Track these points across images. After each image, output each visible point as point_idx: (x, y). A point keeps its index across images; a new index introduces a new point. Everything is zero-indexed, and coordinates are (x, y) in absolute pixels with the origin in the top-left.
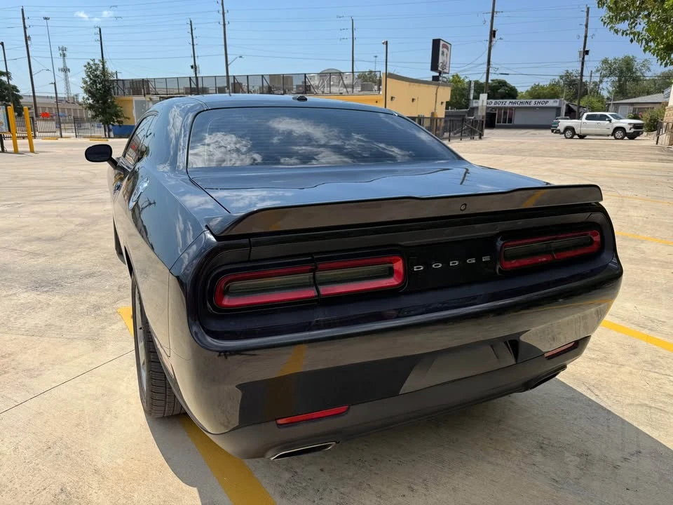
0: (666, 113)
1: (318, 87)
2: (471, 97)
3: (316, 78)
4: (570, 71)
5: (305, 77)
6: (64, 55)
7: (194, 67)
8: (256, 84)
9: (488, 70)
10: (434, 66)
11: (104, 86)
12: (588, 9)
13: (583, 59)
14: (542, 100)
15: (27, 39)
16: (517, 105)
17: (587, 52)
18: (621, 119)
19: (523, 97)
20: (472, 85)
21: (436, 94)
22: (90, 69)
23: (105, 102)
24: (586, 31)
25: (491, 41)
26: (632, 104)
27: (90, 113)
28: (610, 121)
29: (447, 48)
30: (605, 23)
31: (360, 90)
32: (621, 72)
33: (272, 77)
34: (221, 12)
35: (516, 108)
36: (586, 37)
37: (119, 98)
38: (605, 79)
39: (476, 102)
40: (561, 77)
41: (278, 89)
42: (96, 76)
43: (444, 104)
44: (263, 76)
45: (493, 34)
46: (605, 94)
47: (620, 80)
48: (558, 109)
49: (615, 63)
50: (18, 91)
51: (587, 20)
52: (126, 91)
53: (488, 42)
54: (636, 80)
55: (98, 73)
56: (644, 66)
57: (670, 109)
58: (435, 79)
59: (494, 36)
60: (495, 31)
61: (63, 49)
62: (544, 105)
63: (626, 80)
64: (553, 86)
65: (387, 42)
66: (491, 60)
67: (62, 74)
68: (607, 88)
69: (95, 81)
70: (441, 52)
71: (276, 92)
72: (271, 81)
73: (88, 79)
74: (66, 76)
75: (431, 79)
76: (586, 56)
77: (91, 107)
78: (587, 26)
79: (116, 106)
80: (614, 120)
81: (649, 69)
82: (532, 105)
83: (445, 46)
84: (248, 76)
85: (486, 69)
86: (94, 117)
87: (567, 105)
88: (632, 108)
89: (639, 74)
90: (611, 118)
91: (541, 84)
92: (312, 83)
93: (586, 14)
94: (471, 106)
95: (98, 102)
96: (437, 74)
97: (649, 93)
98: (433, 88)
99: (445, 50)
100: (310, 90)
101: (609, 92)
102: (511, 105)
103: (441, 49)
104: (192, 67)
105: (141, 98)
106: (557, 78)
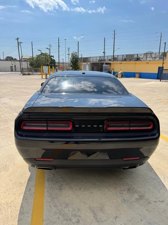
1: (142, 58)
3: (142, 55)
5: (138, 55)
6: (69, 50)
7: (104, 53)
11: (75, 60)
15: (59, 46)
22: (73, 55)
23: (75, 64)
27: (71, 68)
31: (159, 59)
33: (127, 55)
34: (114, 34)
37: (79, 63)
41: (128, 59)
42: (74, 57)
44: (123, 55)
50: (55, 61)
52: (82, 61)
55: (75, 56)
61: (69, 48)
65: (165, 43)
67: (68, 55)
69: (73, 58)
71: (127, 60)
72: (126, 57)
73: (71, 58)
74: (69, 56)
77: (71, 66)
79: (78, 66)
84: (118, 55)
86: (72, 69)
92: (140, 57)
95: (73, 64)
100: (139, 59)
104: (103, 52)
105: (85, 63)
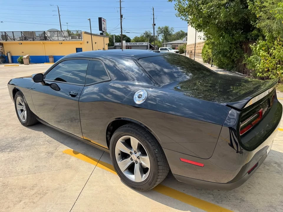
0: (187, 47)
2: (114, 42)
4: (147, 31)
8: (18, 36)
9: (122, 31)
10: (101, 29)
12: (153, 8)
13: (154, 27)
14: (141, 43)
16: (132, 45)
17: (155, 25)
18: (171, 50)
19: (133, 42)
20: (114, 37)
21: (104, 40)
24: (154, 17)
25: (121, 19)
26: (171, 44)
28: (168, 50)
29: (105, 21)
30: (177, 16)
32: (165, 32)
35: (132, 46)
36: (154, 19)
38: (160, 35)
39: (116, 44)
40: (144, 34)
41: (29, 38)
43: (107, 45)
44: (21, 32)
45: (121, 16)
46: (161, 40)
47: (165, 35)
48: (147, 46)
49: (162, 28)
51: (153, 12)
53: (120, 20)
54: (170, 35)
56: (172, 30)
57: (188, 46)
58: (101, 34)
59: (122, 17)
60: (122, 15)
62: (142, 45)
63: (167, 35)
64: (142, 37)
65: (90, 19)
66: (122, 27)
68: (161, 38)
70: (102, 23)
75: (99, 34)
76: (155, 26)
78: (153, 14)
80: (169, 50)
81: (173, 31)
82: (138, 45)
83: (104, 21)
84: (13, 32)
85: (121, 30)
87: (150, 45)
88: (171, 45)
89: (170, 33)
90: (169, 49)
91: (138, 36)
93: (153, 10)
94: (115, 45)
96: (102, 32)
97: (175, 40)
98: (102, 38)
99: (104, 22)
101: (162, 39)
102: (130, 45)
103: (102, 22)
106: (143, 34)
